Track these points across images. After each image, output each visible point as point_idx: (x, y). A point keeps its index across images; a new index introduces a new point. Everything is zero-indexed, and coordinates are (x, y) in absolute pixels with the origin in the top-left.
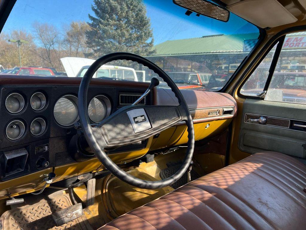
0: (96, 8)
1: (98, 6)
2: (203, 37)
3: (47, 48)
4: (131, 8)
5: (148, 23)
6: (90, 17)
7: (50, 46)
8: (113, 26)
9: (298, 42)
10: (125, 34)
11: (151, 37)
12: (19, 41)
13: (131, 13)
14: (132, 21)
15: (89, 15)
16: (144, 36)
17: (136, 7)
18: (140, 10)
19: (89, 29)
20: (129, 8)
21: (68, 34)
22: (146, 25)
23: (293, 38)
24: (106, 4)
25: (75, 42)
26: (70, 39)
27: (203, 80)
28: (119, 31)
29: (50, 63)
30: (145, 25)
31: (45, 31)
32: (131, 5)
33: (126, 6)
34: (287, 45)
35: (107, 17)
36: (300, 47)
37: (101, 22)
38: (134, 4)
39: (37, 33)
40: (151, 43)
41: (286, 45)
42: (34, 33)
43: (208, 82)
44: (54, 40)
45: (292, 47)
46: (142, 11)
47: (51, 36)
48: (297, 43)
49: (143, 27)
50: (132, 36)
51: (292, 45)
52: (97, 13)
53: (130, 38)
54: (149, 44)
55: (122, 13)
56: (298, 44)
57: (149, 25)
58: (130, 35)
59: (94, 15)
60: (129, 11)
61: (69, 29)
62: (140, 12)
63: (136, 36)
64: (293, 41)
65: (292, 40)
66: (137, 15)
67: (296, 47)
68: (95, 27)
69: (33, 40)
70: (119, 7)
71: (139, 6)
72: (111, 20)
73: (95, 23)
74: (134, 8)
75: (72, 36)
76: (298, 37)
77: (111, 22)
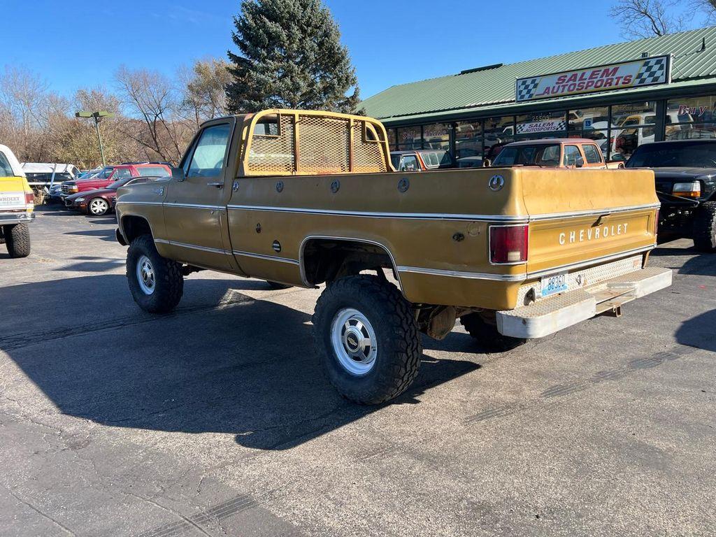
0: (241, 39)
1: (244, 34)
2: (463, 73)
3: (150, 122)
4: (309, 31)
5: (343, 58)
6: (232, 56)
7: (156, 117)
8: (275, 72)
9: (610, 77)
10: (299, 85)
11: (353, 84)
12: (96, 115)
13: (309, 43)
14: (312, 56)
15: (229, 52)
16: (336, 86)
17: (318, 28)
18: (326, 35)
19: (232, 80)
20: (304, 31)
21: (190, 87)
22: (341, 61)
23: (600, 71)
24: (259, 29)
25: (206, 104)
26: (195, 99)
27: (428, 163)
28: (288, 80)
29: (158, 152)
30: (338, 62)
31: (143, 87)
32: (308, 26)
33: (298, 30)
34: (592, 85)
35: (263, 55)
36: (613, 86)
37: (252, 66)
38: (313, 23)
39: (127, 93)
40: (353, 97)
41: (590, 84)
42: (122, 93)
43: (439, 165)
44: (163, 104)
45: (599, 87)
46: (331, 35)
47: (155, 95)
48: (609, 79)
49: (335, 67)
50: (315, 87)
51: (599, 84)
52: (243, 47)
53: (311, 91)
54: (350, 100)
55: (291, 43)
56: (610, 81)
57: (348, 62)
58: (312, 84)
59: (238, 52)
60: (304, 38)
61: (192, 78)
62: (327, 38)
63: (321, 87)
64: (602, 76)
65: (600, 75)
66: (321, 45)
67: (608, 87)
68: (243, 76)
69: (120, 107)
70: (284, 33)
71: (324, 26)
72: (270, 61)
73: (242, 68)
74: (315, 30)
75: (198, 93)
76: (607, 67)
77: (272, 64)
